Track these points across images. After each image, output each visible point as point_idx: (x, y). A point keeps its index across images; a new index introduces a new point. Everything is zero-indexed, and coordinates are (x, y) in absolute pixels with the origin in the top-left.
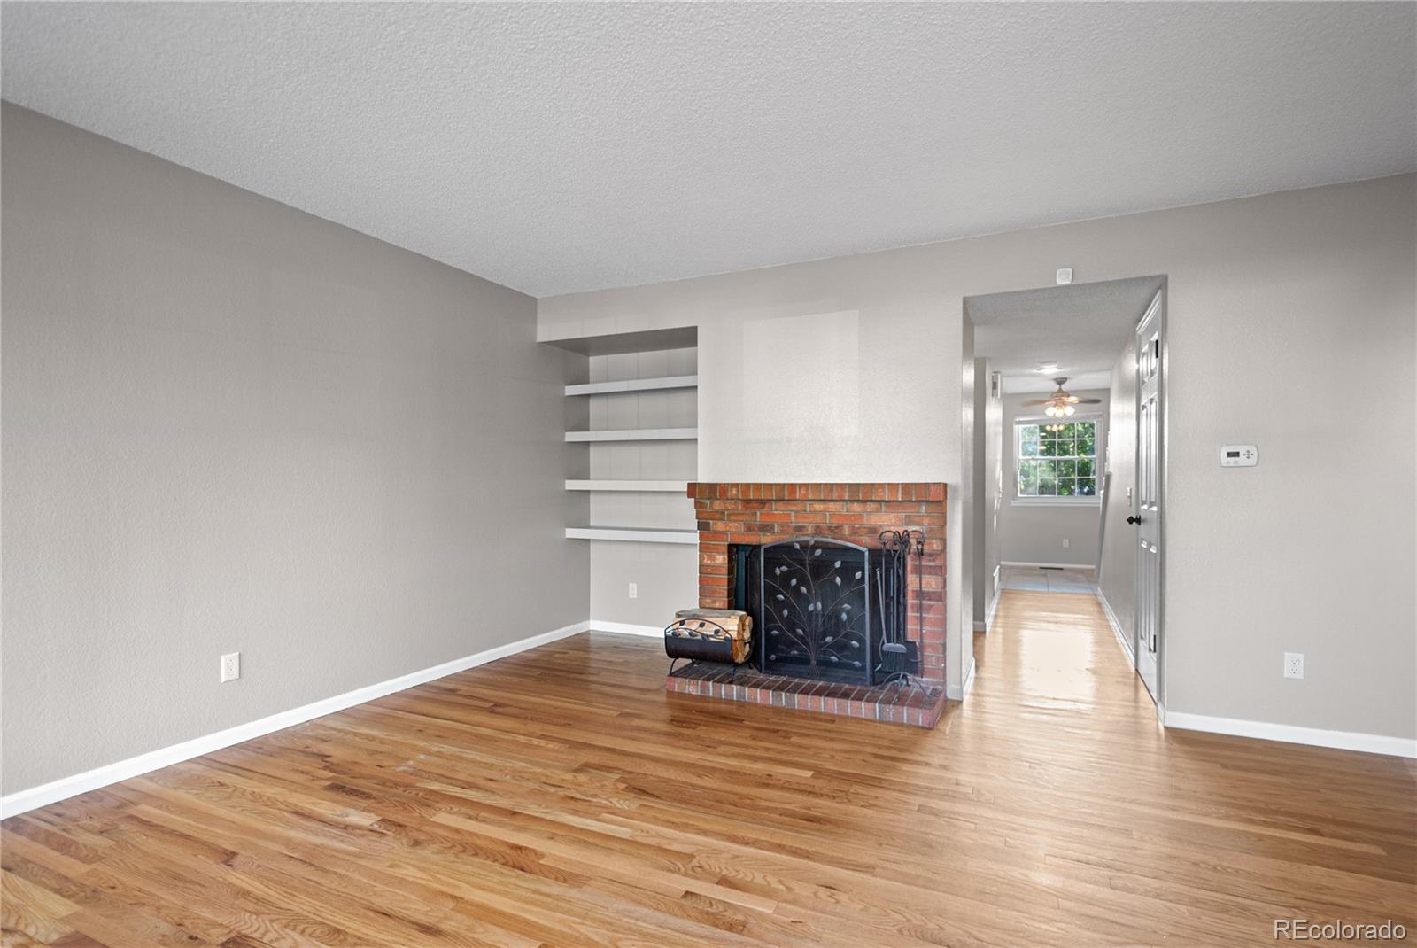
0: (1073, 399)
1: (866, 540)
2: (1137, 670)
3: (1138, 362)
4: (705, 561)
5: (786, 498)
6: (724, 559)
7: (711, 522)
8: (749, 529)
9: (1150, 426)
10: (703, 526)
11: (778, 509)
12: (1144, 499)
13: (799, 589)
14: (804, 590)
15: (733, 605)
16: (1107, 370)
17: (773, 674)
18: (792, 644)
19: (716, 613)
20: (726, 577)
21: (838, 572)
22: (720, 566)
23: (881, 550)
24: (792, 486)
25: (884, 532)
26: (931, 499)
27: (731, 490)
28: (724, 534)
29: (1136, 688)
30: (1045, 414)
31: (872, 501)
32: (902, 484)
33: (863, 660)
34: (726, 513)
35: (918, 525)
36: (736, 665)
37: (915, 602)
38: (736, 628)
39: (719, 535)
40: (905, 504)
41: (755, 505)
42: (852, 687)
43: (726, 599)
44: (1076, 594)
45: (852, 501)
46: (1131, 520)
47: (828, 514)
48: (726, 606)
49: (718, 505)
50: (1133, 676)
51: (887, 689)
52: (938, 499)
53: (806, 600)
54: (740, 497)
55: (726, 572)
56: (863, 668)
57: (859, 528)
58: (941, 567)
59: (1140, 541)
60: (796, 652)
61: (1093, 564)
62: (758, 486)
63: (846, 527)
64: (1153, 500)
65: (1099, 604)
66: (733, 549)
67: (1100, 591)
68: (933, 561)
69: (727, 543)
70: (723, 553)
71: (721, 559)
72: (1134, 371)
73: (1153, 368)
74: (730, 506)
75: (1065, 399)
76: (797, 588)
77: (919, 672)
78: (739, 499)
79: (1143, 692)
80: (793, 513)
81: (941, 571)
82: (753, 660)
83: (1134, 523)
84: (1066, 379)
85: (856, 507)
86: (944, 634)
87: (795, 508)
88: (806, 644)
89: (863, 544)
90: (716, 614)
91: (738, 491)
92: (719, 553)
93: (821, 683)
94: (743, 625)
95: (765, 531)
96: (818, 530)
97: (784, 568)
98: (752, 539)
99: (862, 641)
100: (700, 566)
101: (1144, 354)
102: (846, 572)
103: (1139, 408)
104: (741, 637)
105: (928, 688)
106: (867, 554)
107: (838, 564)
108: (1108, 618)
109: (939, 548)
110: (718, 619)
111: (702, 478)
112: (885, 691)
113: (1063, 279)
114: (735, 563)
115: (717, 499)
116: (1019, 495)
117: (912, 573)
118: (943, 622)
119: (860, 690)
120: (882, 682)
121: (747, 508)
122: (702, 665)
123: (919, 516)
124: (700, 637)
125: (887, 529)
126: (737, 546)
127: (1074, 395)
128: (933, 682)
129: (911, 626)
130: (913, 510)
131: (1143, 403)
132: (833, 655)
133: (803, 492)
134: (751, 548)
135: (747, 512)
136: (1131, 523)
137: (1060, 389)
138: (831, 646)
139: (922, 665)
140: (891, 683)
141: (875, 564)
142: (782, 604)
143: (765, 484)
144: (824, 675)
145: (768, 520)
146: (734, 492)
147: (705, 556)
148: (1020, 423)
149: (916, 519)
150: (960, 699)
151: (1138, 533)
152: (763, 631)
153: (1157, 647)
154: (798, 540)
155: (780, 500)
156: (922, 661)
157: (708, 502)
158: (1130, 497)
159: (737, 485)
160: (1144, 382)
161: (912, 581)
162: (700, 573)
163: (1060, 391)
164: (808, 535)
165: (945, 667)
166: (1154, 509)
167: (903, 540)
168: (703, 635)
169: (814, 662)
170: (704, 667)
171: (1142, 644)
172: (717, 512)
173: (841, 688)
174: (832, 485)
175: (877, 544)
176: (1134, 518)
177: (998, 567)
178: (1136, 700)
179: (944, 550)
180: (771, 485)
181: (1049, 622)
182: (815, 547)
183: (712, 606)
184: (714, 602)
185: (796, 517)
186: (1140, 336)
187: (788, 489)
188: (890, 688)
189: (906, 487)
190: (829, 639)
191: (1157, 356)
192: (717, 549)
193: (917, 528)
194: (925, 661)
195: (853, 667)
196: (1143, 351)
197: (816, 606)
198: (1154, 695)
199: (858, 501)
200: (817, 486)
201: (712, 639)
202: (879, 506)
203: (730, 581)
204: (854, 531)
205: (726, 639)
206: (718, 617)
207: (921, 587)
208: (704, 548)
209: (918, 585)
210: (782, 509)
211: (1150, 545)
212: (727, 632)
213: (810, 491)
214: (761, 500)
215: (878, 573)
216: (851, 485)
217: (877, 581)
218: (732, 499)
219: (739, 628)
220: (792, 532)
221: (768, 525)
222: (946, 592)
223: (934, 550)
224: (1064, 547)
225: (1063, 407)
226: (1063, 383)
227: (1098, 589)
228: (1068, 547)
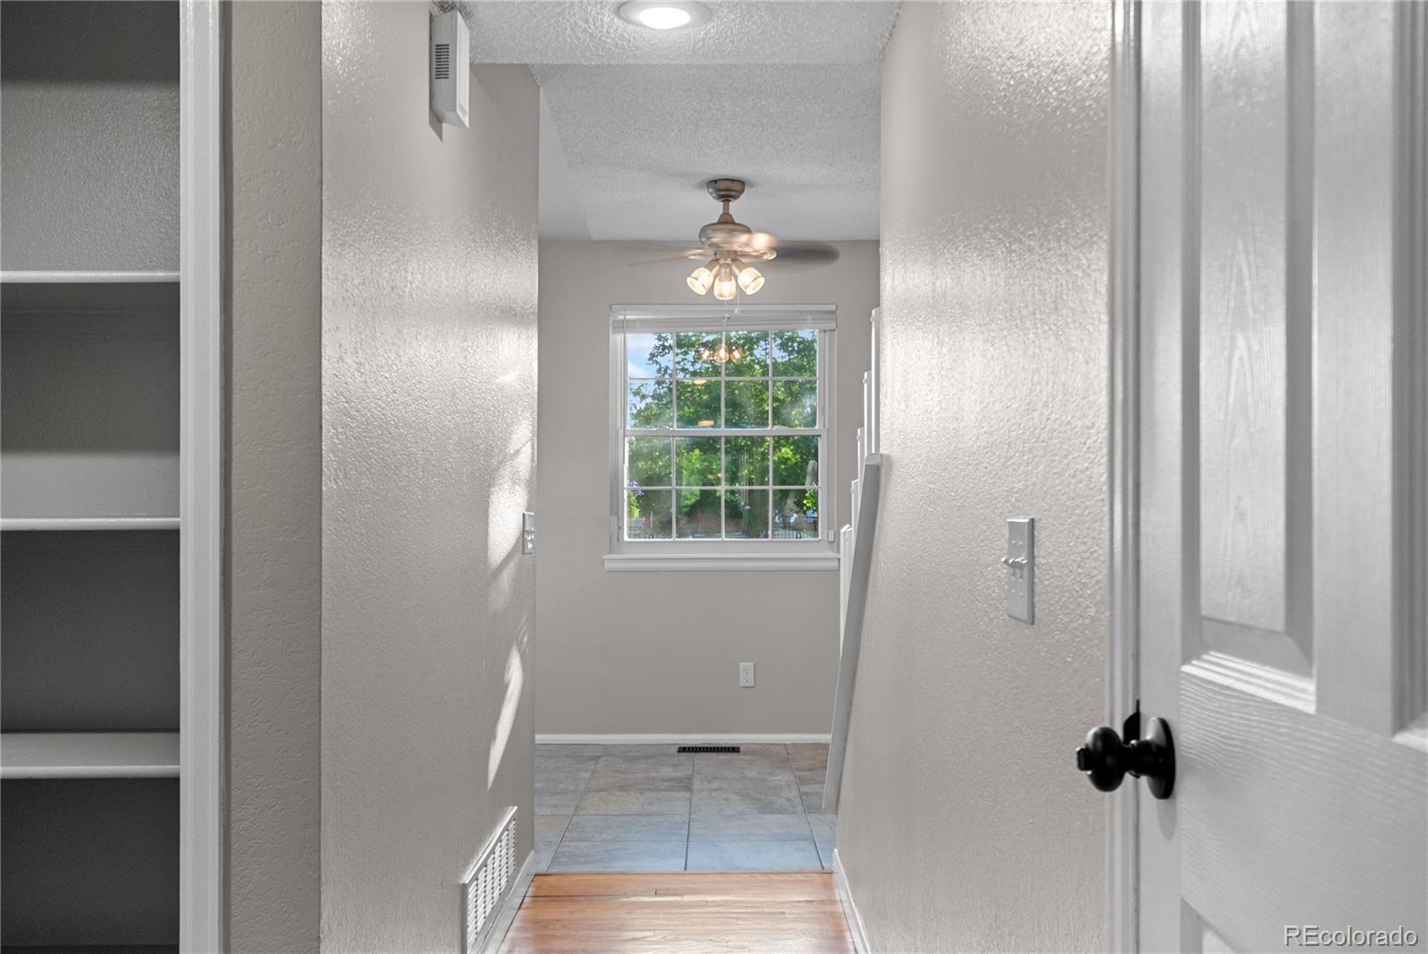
30: (689, 287)
46: (1104, 759)
61: (825, 731)
83: (1131, 777)
84: (743, 183)
116: (626, 538)
137: (726, 213)
148: (624, 326)
163: (726, 220)
176: (1127, 739)
224: (742, 683)
225: (735, 269)
226: (735, 197)
227: (833, 850)
228: (753, 684)
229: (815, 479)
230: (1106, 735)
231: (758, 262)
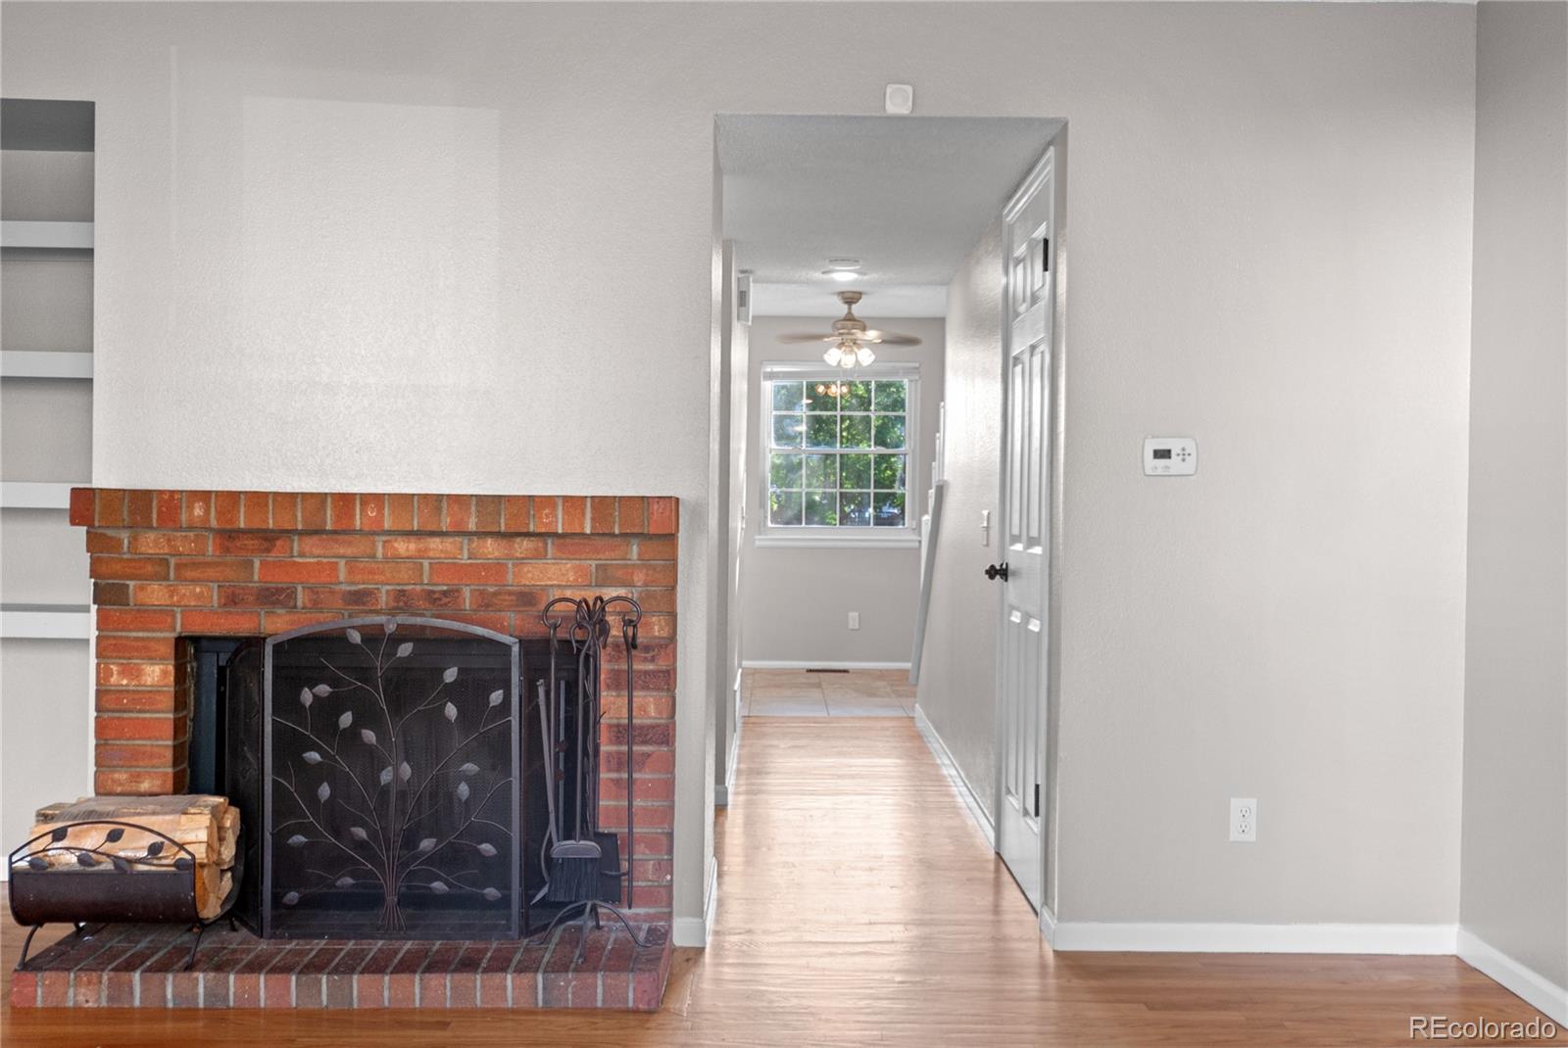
0: (872, 335)
1: (511, 618)
2: (998, 854)
3: (1007, 273)
4: (114, 680)
5: (329, 527)
6: (165, 673)
7: (131, 584)
8: (232, 600)
9: (1032, 398)
10: (108, 595)
11: (307, 553)
12: (1016, 531)
13: (359, 735)
14: (369, 736)
15: (188, 783)
16: (941, 284)
17: (291, 938)
18: (337, 862)
19: (150, 804)
20: (171, 716)
21: (452, 692)
22: (153, 692)
23: (547, 641)
24: (345, 500)
25: (553, 603)
26: (652, 530)
27: (190, 508)
28: (166, 612)
29: (997, 885)
30: (823, 361)
31: (528, 535)
32: (592, 497)
33: (504, 885)
34: (173, 561)
35: (623, 585)
36: (204, 926)
37: (614, 748)
38: (203, 836)
39: (147, 616)
40: (599, 542)
41: (250, 543)
42: (481, 945)
43: (170, 770)
44: (877, 718)
45: (482, 534)
46: (992, 572)
47: (426, 563)
48: (169, 785)
49: (151, 543)
50: (991, 866)
51: (555, 939)
52: (666, 532)
53: (374, 760)
54: (214, 523)
55: (171, 703)
56: (504, 902)
57: (495, 594)
58: (668, 671)
59: (1006, 610)
60: (349, 881)
61: (908, 661)
62: (258, 499)
63: (467, 592)
64: (1034, 533)
65: (918, 737)
66: (188, 648)
67: (919, 711)
68: (653, 660)
69: (174, 635)
70: (163, 658)
71: (157, 674)
72: (999, 291)
73: (1036, 288)
74: (184, 544)
75: (859, 334)
76: (354, 731)
77: (624, 897)
78: (210, 529)
79: (1011, 894)
80: (342, 563)
81: (666, 680)
82: (242, 909)
83: (998, 577)
84: (860, 293)
85: (491, 548)
86: (668, 814)
87: (349, 551)
88: (373, 858)
89: (507, 630)
90: (151, 808)
91: (207, 511)
92: (152, 659)
93: (409, 945)
94: (220, 828)
95: (274, 603)
96: (402, 600)
97: (323, 689)
98: (240, 624)
99: (503, 844)
100: (98, 692)
101: (1018, 261)
102: (469, 693)
103: (1008, 363)
104: (215, 857)
105: (640, 929)
106: (516, 649)
107: (450, 675)
108: (938, 761)
109: (664, 634)
110: (154, 818)
111: (104, 478)
112: (552, 947)
113: (898, 103)
114: (190, 684)
115: (151, 527)
116: (770, 524)
117: (608, 687)
118: (668, 788)
119: (499, 950)
120: (545, 927)
121: (227, 550)
122: (105, 934)
123: (626, 566)
124: (107, 865)
125: (557, 594)
126: (196, 640)
127: (872, 328)
128: (648, 915)
129: (607, 802)
130: (613, 555)
131: (1015, 352)
132: (438, 878)
133: (372, 514)
134: (232, 646)
135: (229, 558)
136: (992, 577)
137: (850, 313)
138: (432, 859)
139: (630, 881)
140: (562, 927)
141: (534, 671)
142: (317, 774)
143: (276, 494)
144: (413, 927)
145: (280, 579)
146: (198, 511)
147: (114, 668)
148: (771, 376)
149: (619, 573)
150: (698, 945)
151: (1002, 594)
152: (268, 837)
153: (1042, 804)
154: (359, 621)
155: (316, 532)
156: (629, 873)
157: (125, 536)
158: (988, 528)
159: (204, 496)
160: (1017, 315)
161: (611, 705)
162: (98, 709)
163: (850, 318)
164: (378, 612)
165: (672, 880)
166: (1037, 550)
167: (592, 616)
168: (116, 859)
169: (391, 899)
170: (114, 940)
171: (1012, 803)
172: (149, 559)
173: (457, 949)
174: (439, 498)
175: (537, 630)
176: (998, 567)
177: (740, 671)
178: (996, 909)
179: (672, 638)
180: (293, 496)
181: (840, 777)
182: (397, 639)
183: (134, 787)
184: (136, 778)
185: (351, 571)
186: (1011, 226)
187: (335, 507)
188: (562, 939)
189: (602, 504)
190: (427, 844)
191: (1046, 269)
192: (146, 648)
193: (621, 592)
194: (636, 874)
195: (484, 904)
196: (1016, 255)
197: (397, 773)
198: (1036, 897)
199: (498, 535)
200: (403, 501)
201: (141, 867)
202: (540, 544)
203: (178, 727)
204: (485, 602)
205: (179, 864)
206: (154, 813)
207: (630, 717)
208: (107, 649)
209: (625, 712)
210: (316, 551)
211: (1027, 617)
212: (181, 847)
213: (386, 511)
214: (267, 531)
215: (541, 691)
216: (481, 500)
217: (537, 706)
218: (190, 528)
219: (210, 835)
220: (340, 604)
221: (279, 591)
222: (674, 723)
223: (655, 637)
224: (851, 627)
225: (855, 349)
226: (855, 303)
227: (914, 706)
228: (857, 627)
229: (903, 484)
230: (992, 567)
231: (870, 344)
